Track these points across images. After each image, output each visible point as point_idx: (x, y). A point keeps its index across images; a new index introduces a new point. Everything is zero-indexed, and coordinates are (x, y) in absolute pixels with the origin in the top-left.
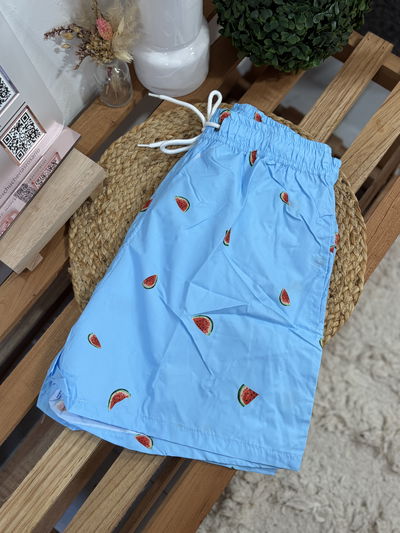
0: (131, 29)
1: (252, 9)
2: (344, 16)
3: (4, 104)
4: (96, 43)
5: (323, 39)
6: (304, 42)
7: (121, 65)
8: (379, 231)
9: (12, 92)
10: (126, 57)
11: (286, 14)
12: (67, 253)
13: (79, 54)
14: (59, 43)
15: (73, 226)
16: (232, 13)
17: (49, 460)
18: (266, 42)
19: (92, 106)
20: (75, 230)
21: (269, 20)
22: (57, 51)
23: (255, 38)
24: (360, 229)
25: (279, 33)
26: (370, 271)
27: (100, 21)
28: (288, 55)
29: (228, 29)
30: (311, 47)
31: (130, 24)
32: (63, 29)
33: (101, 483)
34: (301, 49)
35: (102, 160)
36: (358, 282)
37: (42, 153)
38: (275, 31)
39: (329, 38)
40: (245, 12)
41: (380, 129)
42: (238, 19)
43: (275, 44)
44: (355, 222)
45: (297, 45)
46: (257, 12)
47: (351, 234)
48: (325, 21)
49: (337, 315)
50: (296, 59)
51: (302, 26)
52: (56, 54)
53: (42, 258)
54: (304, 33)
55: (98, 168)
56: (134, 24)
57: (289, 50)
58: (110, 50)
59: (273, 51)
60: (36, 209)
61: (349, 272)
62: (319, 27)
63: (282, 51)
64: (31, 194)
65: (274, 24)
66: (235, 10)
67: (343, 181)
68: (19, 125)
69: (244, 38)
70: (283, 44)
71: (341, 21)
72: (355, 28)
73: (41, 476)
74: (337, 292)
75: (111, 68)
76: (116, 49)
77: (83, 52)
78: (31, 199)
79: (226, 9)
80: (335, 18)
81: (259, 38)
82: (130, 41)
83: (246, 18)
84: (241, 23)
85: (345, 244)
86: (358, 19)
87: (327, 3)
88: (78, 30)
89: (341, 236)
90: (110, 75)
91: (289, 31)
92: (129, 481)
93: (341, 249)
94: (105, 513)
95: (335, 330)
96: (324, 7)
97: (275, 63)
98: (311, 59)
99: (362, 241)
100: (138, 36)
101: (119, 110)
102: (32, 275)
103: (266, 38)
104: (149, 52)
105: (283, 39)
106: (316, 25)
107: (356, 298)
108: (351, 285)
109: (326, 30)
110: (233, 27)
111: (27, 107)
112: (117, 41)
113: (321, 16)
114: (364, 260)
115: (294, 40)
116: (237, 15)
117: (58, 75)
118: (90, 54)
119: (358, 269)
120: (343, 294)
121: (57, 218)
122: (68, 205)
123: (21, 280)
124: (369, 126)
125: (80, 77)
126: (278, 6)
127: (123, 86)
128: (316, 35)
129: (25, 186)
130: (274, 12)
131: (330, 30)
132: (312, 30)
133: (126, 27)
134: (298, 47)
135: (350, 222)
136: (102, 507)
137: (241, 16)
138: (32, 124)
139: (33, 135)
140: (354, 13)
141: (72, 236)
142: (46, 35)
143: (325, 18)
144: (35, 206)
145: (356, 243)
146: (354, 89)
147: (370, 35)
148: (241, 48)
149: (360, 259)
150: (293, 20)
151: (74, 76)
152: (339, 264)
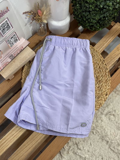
0: (48, 13)
1: (83, 12)
2: (110, 16)
3: (8, 31)
4: (37, 17)
5: (103, 22)
6: (98, 22)
7: (44, 24)
8: (115, 80)
9: (11, 28)
10: (45, 22)
11: (93, 14)
12: (21, 76)
13: (32, 19)
14: (27, 16)
15: (24, 68)
16: (77, 12)
17: (7, 136)
18: (86, 21)
19: (35, 35)
20: (25, 70)
21: (88, 15)
22: (26, 18)
23: (83, 20)
24: (109, 79)
25: (90, 19)
26: (111, 92)
27: (39, 11)
28: (92, 26)
29: (76, 17)
30: (100, 24)
31: (47, 12)
32: (28, 12)
33: (22, 146)
34: (96, 25)
35: (35, 50)
36: (107, 95)
37: (18, 46)
38: (89, 18)
39: (105, 22)
40: (81, 12)
41: (118, 50)
42: (79, 14)
43: (89, 22)
44: (108, 77)
45: (95, 23)
46: (84, 13)
47: (106, 80)
48: (104, 17)
49: (99, 104)
50: (95, 27)
51: (97, 18)
52: (26, 19)
53: (14, 76)
54: (98, 20)
55: (34, 52)
56: (49, 12)
57: (93, 24)
58: (41, 19)
59: (88, 24)
60: (14, 62)
61: (104, 92)
62: (102, 19)
63: (91, 24)
64: (13, 58)
65: (89, 16)
66: (78, 12)
67: (105, 64)
68: (12, 37)
69: (80, 20)
70: (91, 22)
71: (109, 18)
72: (113, 20)
73: (4, 141)
74: (100, 97)
75: (41, 25)
76: (43, 19)
77: (33, 19)
78: (13, 59)
79: (76, 11)
80: (107, 17)
81: (84, 20)
82: (47, 17)
83: (81, 14)
84: (80, 15)
85: (104, 83)
86: (114, 18)
87: (105, 12)
88: (32, 13)
89: (103, 80)
90: (40, 27)
91: (93, 19)
92: (30, 146)
93: (102, 84)
94: (21, 155)
95: (98, 108)
96: (104, 13)
97: (89, 28)
98: (99, 28)
99: (109, 83)
100: (49, 16)
101: (42, 37)
102: (10, 81)
103: (87, 20)
104: (52, 21)
105: (91, 21)
106: (101, 18)
107: (105, 99)
108: (104, 95)
109: (104, 20)
110: (77, 17)
111: (15, 32)
112: (43, 17)
113: (103, 15)
114: (109, 88)
115: (94, 21)
116: (79, 13)
117: (25, 26)
118: (35, 20)
119: (107, 91)
120: (102, 98)
121: (20, 65)
122: (23, 62)
123: (7, 82)
124: (115, 49)
125: (32, 27)
126: (91, 11)
127: (44, 30)
128: (101, 21)
129: (12, 55)
130: (89, 13)
131: (105, 20)
132: (100, 19)
133: (46, 13)
134: (96, 24)
135: (106, 77)
136: (21, 153)
137: (80, 13)
138: (16, 38)
139: (16, 41)
140: (113, 16)
141: (24, 71)
142: (23, 13)
143: (104, 16)
144: (14, 61)
145: (107, 83)
146: (112, 38)
147: (118, 23)
148: (79, 23)
149: (108, 88)
150: (95, 16)
151: (30, 26)
152: (102, 89)
